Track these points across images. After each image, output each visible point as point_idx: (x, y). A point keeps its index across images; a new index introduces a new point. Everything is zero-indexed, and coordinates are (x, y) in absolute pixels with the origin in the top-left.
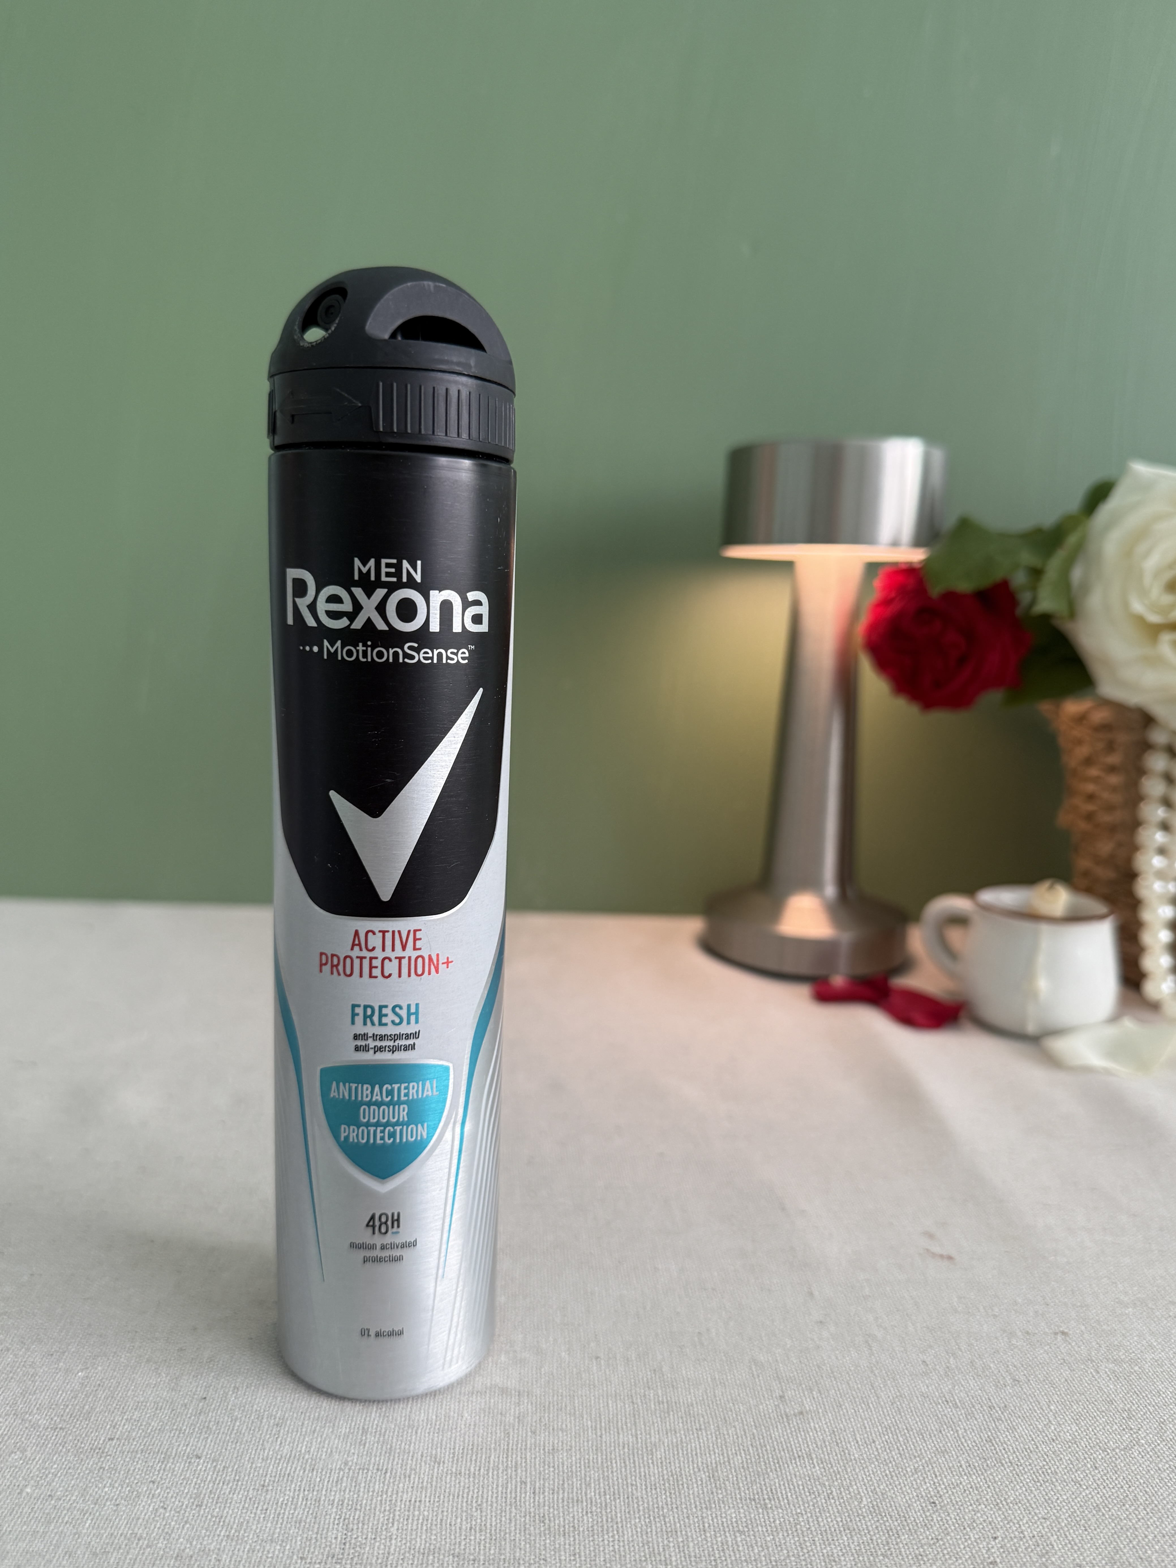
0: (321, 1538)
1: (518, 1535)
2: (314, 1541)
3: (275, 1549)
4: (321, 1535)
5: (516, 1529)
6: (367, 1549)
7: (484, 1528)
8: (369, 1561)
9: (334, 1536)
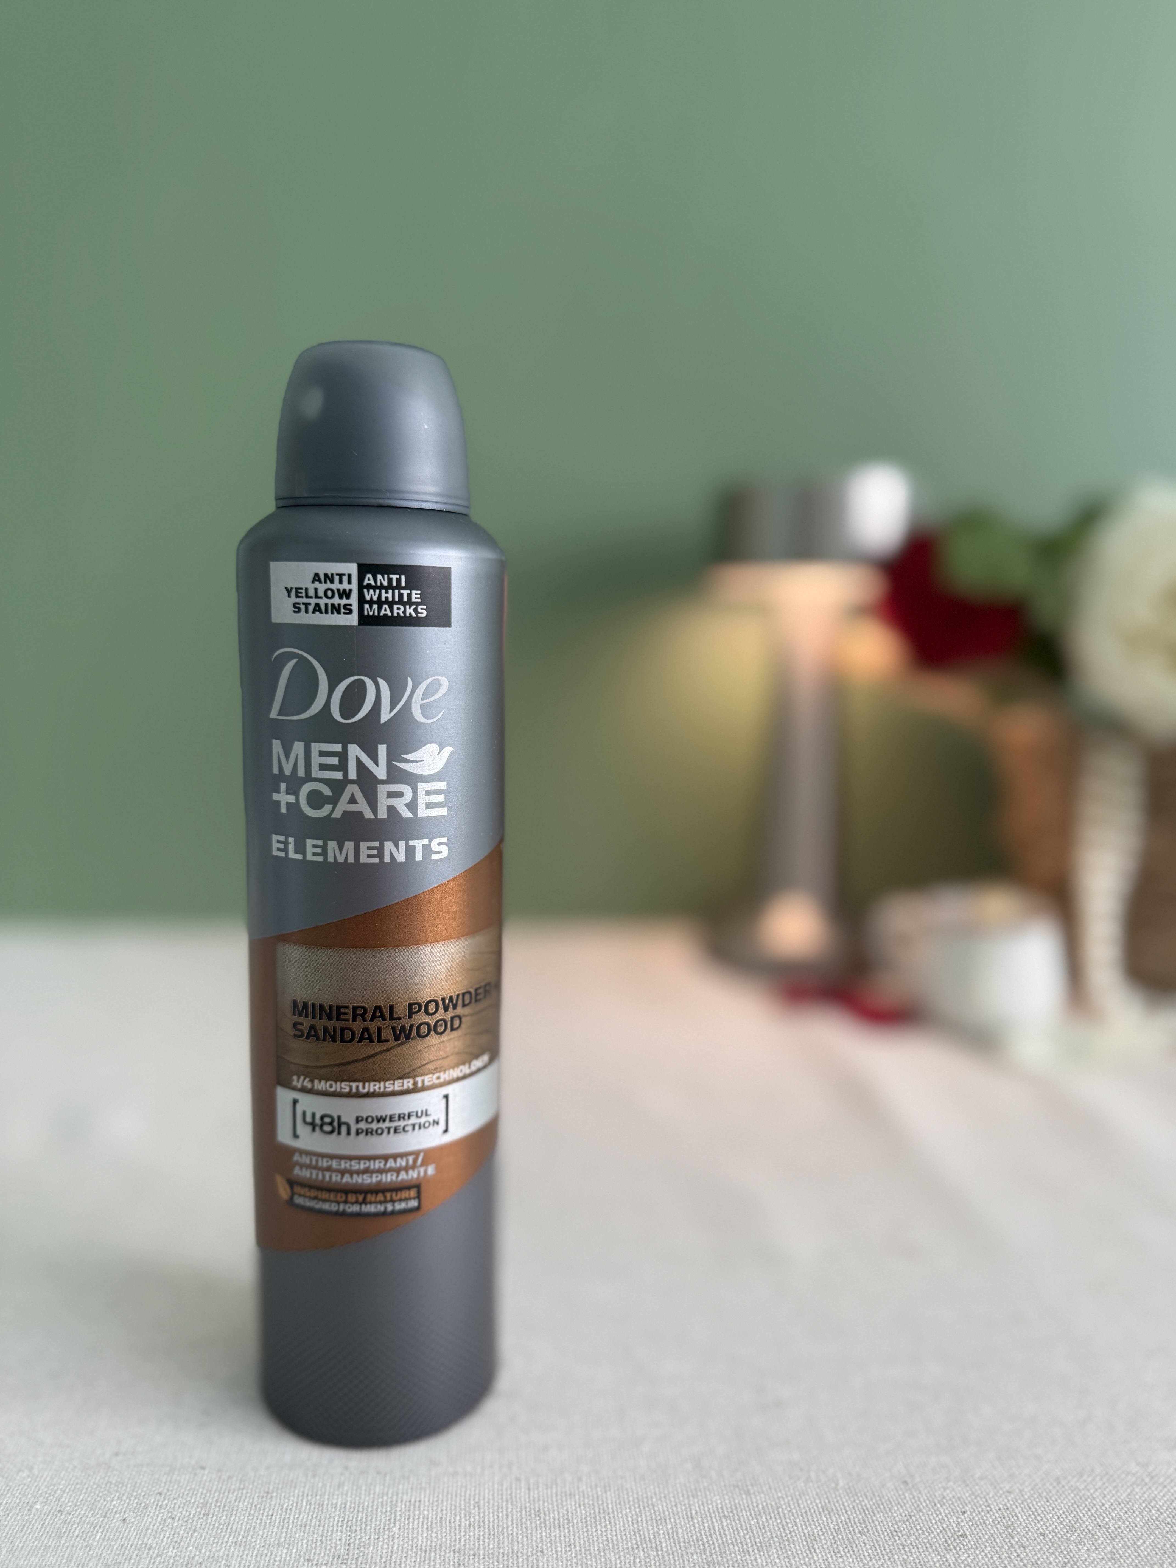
0: (327, 1540)
1: (515, 1530)
2: (318, 1544)
3: (282, 1553)
4: (326, 1537)
5: (512, 1524)
6: (371, 1548)
7: (482, 1524)
8: (374, 1561)
9: (338, 1538)
